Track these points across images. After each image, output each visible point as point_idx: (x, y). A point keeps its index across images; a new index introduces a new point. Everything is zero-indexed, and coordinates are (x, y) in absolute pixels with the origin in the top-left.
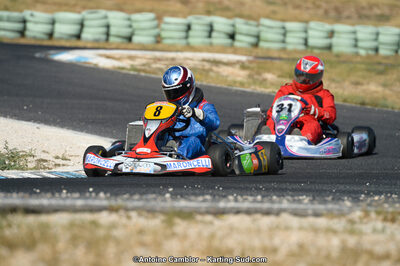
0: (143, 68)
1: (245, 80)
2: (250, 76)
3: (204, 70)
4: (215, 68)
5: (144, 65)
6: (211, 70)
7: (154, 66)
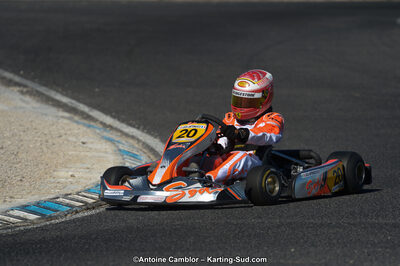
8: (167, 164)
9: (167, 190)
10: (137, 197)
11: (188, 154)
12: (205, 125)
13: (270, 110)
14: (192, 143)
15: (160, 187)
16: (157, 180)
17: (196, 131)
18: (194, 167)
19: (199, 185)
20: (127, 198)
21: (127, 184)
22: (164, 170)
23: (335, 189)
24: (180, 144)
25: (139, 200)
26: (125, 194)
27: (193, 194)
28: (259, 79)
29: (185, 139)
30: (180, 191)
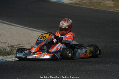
0: (78, 3)
1: (113, 6)
2: (115, 4)
3: (99, 2)
4: (103, 2)
5: (79, 2)
6: (102, 2)
7: (83, 2)
8: (36, 47)
9: (36, 54)
10: (27, 56)
11: (43, 43)
12: (49, 35)
13: (70, 32)
14: (44, 40)
15: (34, 53)
16: (33, 51)
17: (46, 36)
18: (45, 47)
19: (46, 53)
20: (24, 57)
21: (24, 53)
22: (35, 48)
23: (89, 56)
24: (41, 40)
25: (27, 57)
26: (23, 56)
27: (44, 55)
28: (68, 22)
29: (42, 39)
30: (40, 55)
